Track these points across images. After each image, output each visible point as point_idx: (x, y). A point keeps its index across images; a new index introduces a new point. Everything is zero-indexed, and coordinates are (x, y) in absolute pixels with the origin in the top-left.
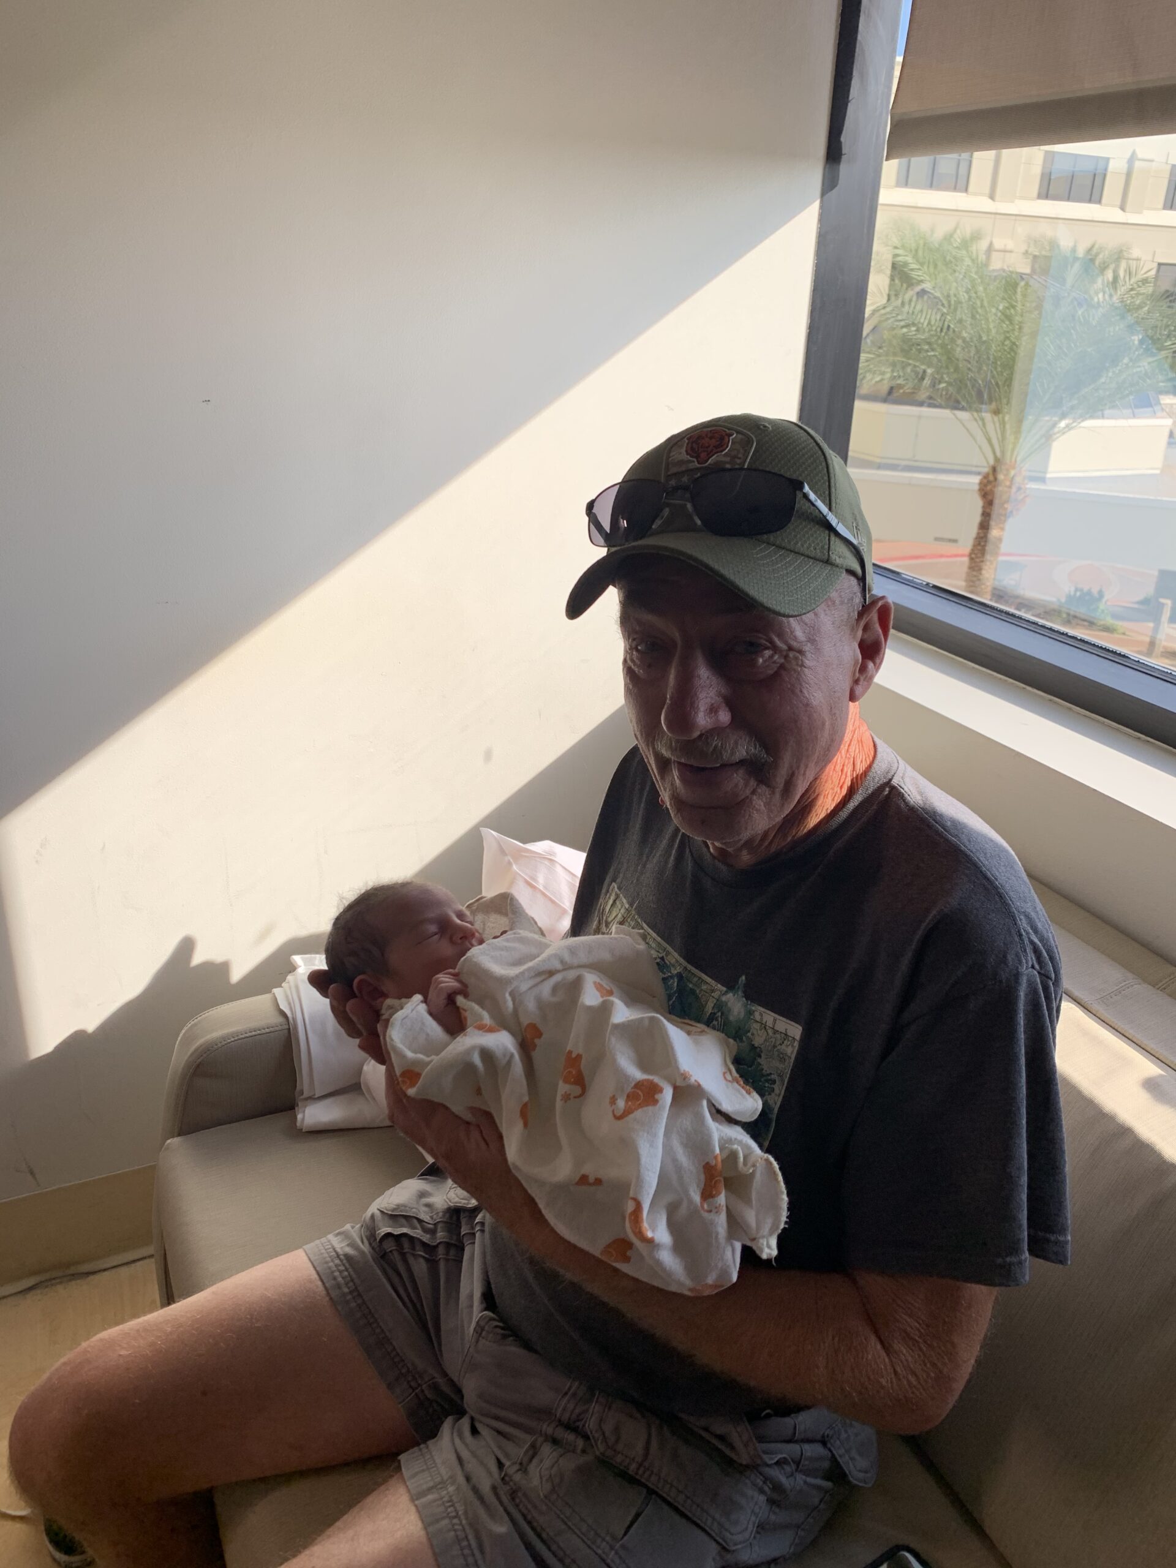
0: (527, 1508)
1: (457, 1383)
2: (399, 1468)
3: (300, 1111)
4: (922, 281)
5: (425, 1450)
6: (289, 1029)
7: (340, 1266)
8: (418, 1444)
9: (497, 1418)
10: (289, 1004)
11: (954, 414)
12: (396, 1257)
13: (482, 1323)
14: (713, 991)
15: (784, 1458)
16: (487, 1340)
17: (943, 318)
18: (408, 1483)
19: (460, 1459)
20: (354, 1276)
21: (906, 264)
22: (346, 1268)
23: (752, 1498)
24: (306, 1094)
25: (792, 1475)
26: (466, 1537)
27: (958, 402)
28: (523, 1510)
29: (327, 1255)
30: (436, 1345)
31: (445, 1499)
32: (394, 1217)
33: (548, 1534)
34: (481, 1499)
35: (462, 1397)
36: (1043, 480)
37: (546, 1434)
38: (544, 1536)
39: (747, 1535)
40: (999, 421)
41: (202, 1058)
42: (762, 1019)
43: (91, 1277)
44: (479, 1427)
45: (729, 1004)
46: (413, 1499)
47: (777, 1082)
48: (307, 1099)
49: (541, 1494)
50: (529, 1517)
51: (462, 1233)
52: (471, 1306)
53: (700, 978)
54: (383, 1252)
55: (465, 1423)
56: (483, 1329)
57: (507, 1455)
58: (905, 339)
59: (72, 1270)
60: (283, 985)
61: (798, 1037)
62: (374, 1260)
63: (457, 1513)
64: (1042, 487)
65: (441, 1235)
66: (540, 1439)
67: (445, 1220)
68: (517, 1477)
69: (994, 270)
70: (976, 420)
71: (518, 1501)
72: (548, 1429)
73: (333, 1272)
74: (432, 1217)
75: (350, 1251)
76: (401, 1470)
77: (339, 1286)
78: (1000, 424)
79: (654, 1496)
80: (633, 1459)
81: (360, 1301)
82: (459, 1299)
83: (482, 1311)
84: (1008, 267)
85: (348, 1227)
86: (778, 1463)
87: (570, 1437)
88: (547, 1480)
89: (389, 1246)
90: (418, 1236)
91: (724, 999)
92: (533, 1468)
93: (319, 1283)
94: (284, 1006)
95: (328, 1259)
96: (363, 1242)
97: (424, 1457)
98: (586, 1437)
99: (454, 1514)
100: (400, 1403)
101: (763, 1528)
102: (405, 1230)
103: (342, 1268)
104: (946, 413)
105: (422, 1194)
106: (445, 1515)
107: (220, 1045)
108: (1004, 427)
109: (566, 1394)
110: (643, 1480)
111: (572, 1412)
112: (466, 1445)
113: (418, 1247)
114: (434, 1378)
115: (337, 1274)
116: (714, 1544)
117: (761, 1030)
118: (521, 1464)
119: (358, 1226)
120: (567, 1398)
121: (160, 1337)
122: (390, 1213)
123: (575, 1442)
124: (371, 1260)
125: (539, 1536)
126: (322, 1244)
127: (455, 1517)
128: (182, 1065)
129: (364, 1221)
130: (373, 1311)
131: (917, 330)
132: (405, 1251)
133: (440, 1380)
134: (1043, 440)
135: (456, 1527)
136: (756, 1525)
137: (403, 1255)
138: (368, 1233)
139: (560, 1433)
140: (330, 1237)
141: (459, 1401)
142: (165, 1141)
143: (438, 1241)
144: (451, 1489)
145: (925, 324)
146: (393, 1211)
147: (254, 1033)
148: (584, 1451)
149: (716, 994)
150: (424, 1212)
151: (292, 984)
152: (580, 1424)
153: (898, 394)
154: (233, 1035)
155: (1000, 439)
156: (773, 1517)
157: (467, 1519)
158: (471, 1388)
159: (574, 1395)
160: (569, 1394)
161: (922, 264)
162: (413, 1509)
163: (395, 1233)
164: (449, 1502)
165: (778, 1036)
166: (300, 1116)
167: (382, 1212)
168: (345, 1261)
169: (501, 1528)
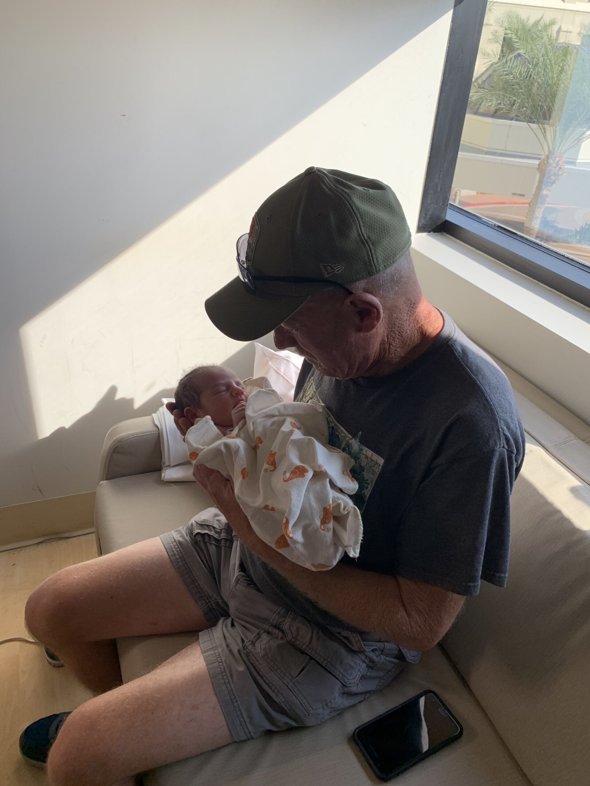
0: (253, 661)
1: (227, 602)
2: (198, 639)
3: (163, 472)
4: (519, 49)
5: (210, 631)
6: (159, 433)
7: (176, 545)
8: (207, 629)
9: (243, 620)
10: (160, 422)
11: (529, 125)
12: (202, 544)
13: (239, 577)
14: (346, 437)
15: (376, 648)
16: (240, 585)
17: (528, 70)
18: (201, 645)
19: (225, 637)
20: (182, 551)
21: (511, 38)
22: (178, 547)
23: (359, 664)
24: (166, 464)
25: (379, 655)
26: (225, 671)
27: (531, 118)
28: (252, 661)
29: (170, 540)
30: (218, 585)
31: (217, 654)
32: (202, 525)
33: (262, 672)
34: (234, 656)
35: (229, 609)
36: (574, 163)
37: (265, 629)
38: (261, 673)
39: (355, 680)
40: (553, 130)
41: (117, 445)
42: (366, 453)
43: (68, 540)
44: (236, 624)
45: (352, 444)
46: (203, 652)
47: (370, 484)
48: (167, 466)
49: (260, 655)
50: (254, 665)
51: (233, 535)
52: (234, 569)
53: (341, 430)
54: (196, 541)
55: (229, 621)
56: (239, 580)
57: (246, 637)
58: (507, 82)
59: (60, 536)
60: (157, 412)
61: (382, 465)
62: (191, 543)
63: (222, 660)
64: (573, 167)
65: (223, 535)
66: (262, 631)
67: (225, 528)
68: (250, 647)
69: (560, 43)
70: (541, 129)
71: (250, 657)
72: (266, 627)
73: (172, 548)
74: (219, 526)
75: (181, 539)
76: (199, 639)
77: (174, 555)
78: (554, 132)
79: (313, 661)
80: (304, 644)
81: (184, 562)
82: (229, 565)
83: (239, 572)
84: (568, 41)
85: (181, 528)
86: (373, 650)
87: (276, 631)
88: (263, 650)
89: (199, 538)
90: (212, 535)
91: (350, 441)
92: (258, 644)
93: (166, 553)
94: (157, 423)
95: (171, 542)
96: (187, 535)
97: (209, 635)
98: (283, 632)
99: (220, 661)
100: (201, 609)
101: (363, 677)
102: (206, 532)
103: (177, 547)
104: (525, 124)
105: (216, 515)
106: (216, 661)
107: (126, 439)
108: (556, 134)
109: (275, 612)
110: (308, 653)
111: (278, 620)
112: (228, 630)
113: (212, 539)
114: (216, 599)
115: (174, 549)
116: (340, 683)
117: (365, 458)
118: (252, 641)
119: (185, 528)
120: (275, 615)
121: (92, 571)
122: (200, 523)
123: (278, 634)
124: (190, 544)
125: (258, 673)
126: (168, 535)
127: (220, 662)
128: (108, 448)
129: (188, 525)
130: (190, 567)
131: (513, 77)
132: (206, 541)
133: (220, 601)
134: (576, 142)
135: (221, 667)
136: (360, 676)
137: (205, 543)
138: (190, 532)
139: (271, 629)
140: (172, 532)
141: (228, 610)
142: (99, 483)
143: (222, 538)
144: (220, 650)
145: (518, 73)
146: (201, 522)
147: (142, 434)
148: (282, 638)
149: (347, 439)
150: (216, 523)
151: (161, 412)
152: (281, 626)
153: (500, 113)
154: (132, 435)
155: (553, 140)
156: (369, 674)
157: (226, 663)
158: (232, 605)
159: (279, 613)
160: (277, 612)
161: (520, 39)
162: (202, 657)
163: (202, 533)
164: (218, 655)
165: (372, 462)
166: (163, 475)
167: (196, 522)
168: (178, 544)
169: (242, 668)
